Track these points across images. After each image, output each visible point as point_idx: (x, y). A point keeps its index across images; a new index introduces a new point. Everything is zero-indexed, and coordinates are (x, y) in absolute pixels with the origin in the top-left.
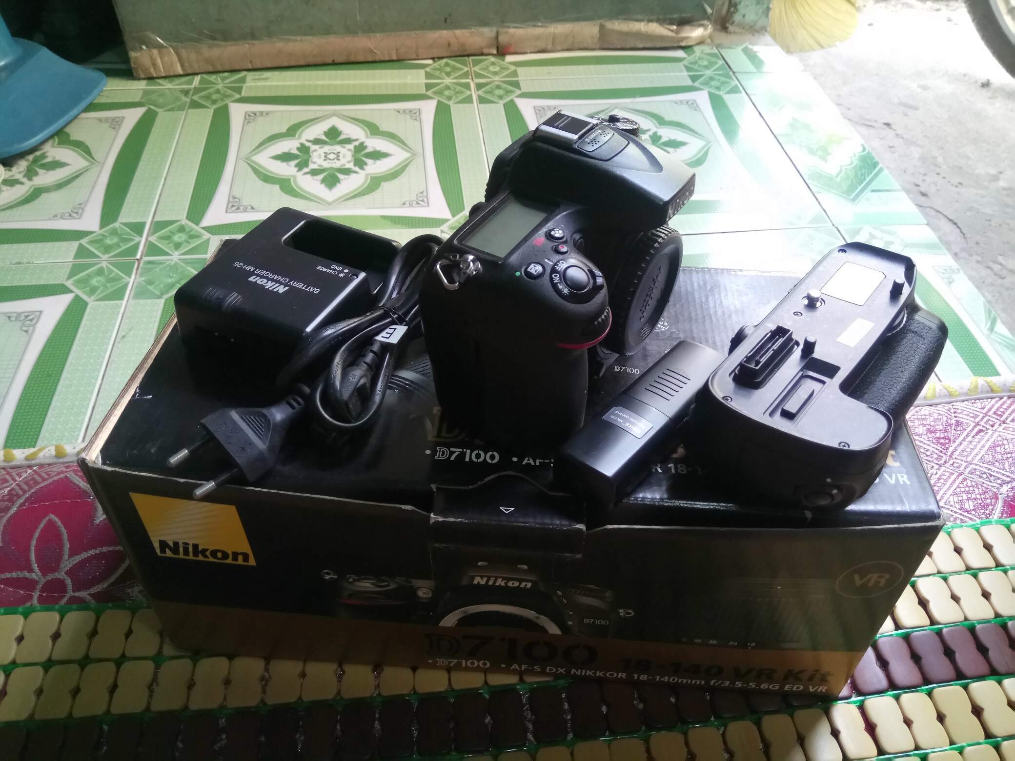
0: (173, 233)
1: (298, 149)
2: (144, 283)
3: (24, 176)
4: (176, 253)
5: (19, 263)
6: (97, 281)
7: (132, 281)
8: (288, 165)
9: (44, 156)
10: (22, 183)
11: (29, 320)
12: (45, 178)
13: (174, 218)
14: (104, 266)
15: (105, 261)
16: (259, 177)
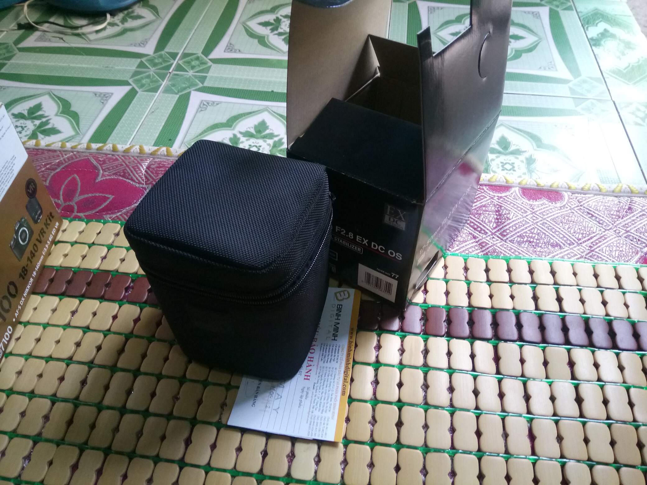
0: (192, 60)
1: (274, 20)
2: (170, 85)
3: (120, 22)
4: (191, 71)
5: (107, 67)
6: (145, 81)
7: (164, 83)
8: (266, 29)
9: (133, 12)
10: (118, 25)
11: (106, 97)
12: (131, 24)
13: (194, 52)
14: (151, 73)
15: (152, 71)
16: (247, 34)
